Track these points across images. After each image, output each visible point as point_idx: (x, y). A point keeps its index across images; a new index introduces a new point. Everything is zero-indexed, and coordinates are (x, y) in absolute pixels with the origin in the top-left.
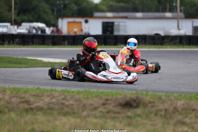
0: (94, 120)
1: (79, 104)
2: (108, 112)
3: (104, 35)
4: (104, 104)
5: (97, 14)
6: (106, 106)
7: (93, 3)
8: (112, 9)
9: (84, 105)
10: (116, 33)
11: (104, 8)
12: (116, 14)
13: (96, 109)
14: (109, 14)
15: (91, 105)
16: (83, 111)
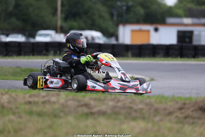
0: (169, 125)
1: (150, 109)
2: (186, 117)
3: (180, 44)
4: (181, 109)
5: (170, 20)
6: (183, 111)
7: (165, 5)
8: (190, 14)
9: (156, 110)
10: (195, 43)
11: (180, 12)
12: (196, 21)
13: (170, 114)
14: (187, 21)
15: (165, 109)
16: (155, 116)
